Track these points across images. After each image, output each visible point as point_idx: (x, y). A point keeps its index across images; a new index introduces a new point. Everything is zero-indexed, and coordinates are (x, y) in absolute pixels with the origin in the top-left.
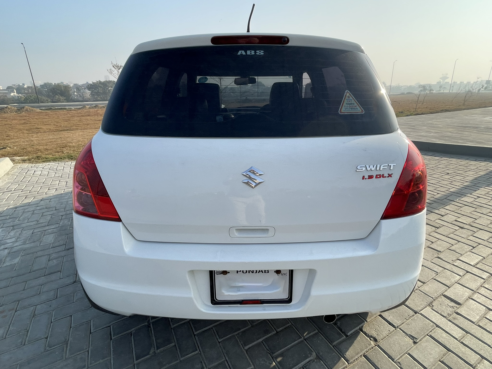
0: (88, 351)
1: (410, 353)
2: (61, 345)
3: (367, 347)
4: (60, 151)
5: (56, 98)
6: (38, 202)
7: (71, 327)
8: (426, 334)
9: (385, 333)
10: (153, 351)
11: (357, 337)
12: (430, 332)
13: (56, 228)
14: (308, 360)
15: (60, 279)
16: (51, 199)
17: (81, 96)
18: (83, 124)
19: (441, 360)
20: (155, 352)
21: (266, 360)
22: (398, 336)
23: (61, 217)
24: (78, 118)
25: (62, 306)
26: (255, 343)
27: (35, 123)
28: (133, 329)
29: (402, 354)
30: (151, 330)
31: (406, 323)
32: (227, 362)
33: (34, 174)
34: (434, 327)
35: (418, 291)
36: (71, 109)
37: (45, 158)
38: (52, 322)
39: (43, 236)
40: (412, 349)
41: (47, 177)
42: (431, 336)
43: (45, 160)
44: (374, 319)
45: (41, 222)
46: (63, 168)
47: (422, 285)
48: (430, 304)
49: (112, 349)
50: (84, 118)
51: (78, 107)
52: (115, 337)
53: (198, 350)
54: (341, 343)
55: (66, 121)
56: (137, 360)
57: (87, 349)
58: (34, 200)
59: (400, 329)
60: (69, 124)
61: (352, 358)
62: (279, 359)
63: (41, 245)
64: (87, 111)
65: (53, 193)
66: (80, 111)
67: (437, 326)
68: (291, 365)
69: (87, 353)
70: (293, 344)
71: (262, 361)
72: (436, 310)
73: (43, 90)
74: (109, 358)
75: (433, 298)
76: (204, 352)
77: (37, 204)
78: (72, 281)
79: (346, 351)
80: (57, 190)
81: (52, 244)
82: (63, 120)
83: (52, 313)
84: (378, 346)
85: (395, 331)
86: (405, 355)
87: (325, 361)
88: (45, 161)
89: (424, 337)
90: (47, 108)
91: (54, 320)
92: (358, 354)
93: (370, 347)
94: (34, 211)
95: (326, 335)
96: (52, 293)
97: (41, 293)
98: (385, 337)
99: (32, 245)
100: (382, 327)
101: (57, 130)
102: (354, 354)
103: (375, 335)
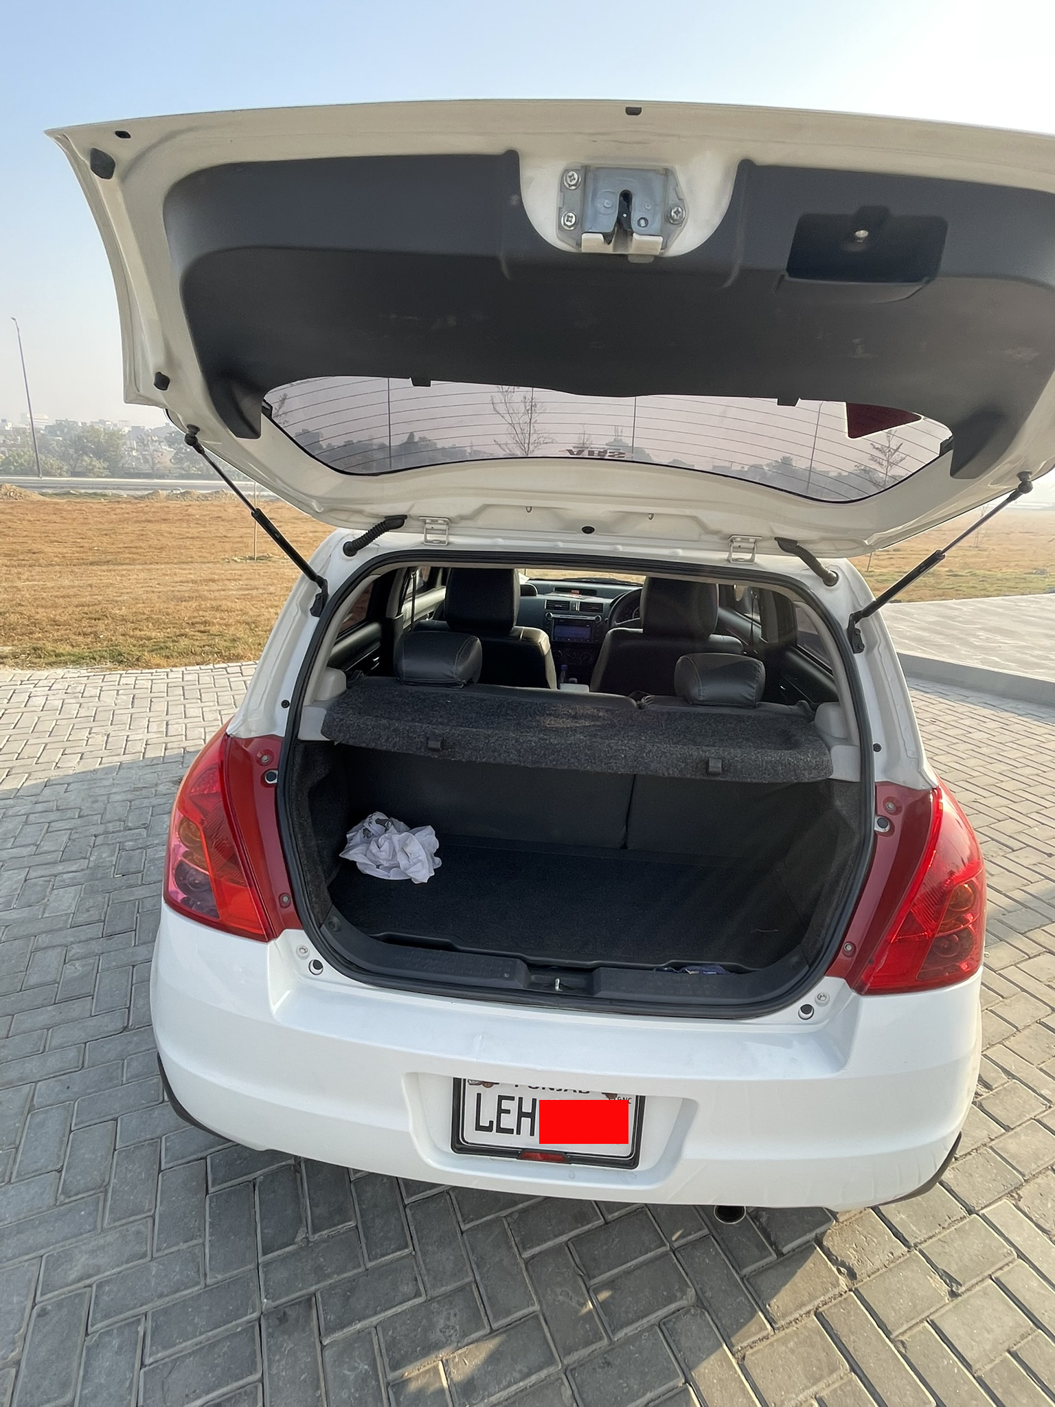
0: (153, 1217)
1: (936, 1322)
2: (91, 1193)
3: (828, 1291)
4: (90, 630)
5: (84, 463)
6: (38, 791)
7: (115, 1150)
8: (986, 1274)
9: (879, 1259)
10: (304, 1236)
11: (805, 1261)
12: (997, 1270)
13: (82, 870)
14: (673, 1307)
15: (91, 1016)
16: (69, 784)
17: (146, 461)
18: (150, 547)
19: (1012, 1350)
20: (307, 1238)
21: (570, 1294)
22: (912, 1271)
23: (94, 838)
24: (137, 525)
25: (95, 1092)
26: (550, 1244)
27: (26, 536)
28: (259, 1173)
29: (914, 1322)
30: (301, 1178)
31: (939, 1237)
32: (477, 1286)
33: (28, 705)
34: (1010, 1259)
35: (986, 1150)
36: (119, 496)
37: (52, 653)
38: (71, 1131)
39: (49, 890)
40: (943, 1311)
41: (60, 717)
42: (998, 1282)
43: (53, 659)
44: (857, 1217)
45: (45, 848)
46: (101, 691)
47: (1001, 1135)
48: (1012, 1191)
49: (208, 1219)
50: (150, 526)
51: (139, 493)
52: (218, 1188)
53: (411, 1248)
54: (762, 1272)
55: (106, 535)
56: (264, 1254)
57: (150, 1210)
58: (28, 783)
59: (921, 1252)
60: (113, 544)
61: (784, 1316)
62: (604, 1295)
63: (46, 915)
64: (161, 507)
65: (72, 765)
66: (142, 505)
67: (1021, 1256)
68: (630, 1315)
69: (150, 1220)
70: (641, 1259)
71: (561, 1295)
72: (1026, 1210)
73: (54, 440)
74: (201, 1241)
75: (1023, 1175)
76: (424, 1254)
77: (35, 795)
78: (120, 1026)
79: (773, 1297)
80: (84, 757)
81: (72, 915)
82: (98, 529)
83: (72, 1105)
84: (857, 1292)
85: (908, 1255)
86: (922, 1325)
87: (717, 1315)
88: (54, 663)
89: (980, 1281)
90: (57, 491)
91: (75, 1125)
92: (801, 1308)
93: (836, 1291)
94: (28, 815)
95: (727, 1246)
96: (72, 1054)
97: (47, 1050)
98: (878, 1270)
99: (25, 913)
100: (875, 1240)
101: (82, 561)
102: (792, 1306)
103: (853, 1262)
